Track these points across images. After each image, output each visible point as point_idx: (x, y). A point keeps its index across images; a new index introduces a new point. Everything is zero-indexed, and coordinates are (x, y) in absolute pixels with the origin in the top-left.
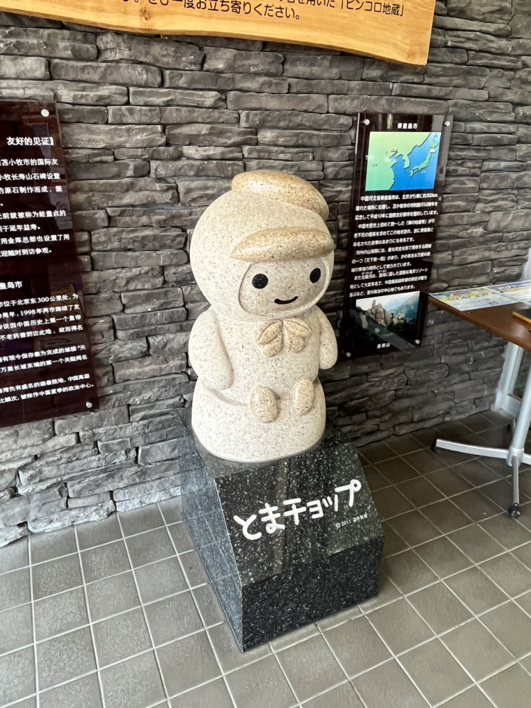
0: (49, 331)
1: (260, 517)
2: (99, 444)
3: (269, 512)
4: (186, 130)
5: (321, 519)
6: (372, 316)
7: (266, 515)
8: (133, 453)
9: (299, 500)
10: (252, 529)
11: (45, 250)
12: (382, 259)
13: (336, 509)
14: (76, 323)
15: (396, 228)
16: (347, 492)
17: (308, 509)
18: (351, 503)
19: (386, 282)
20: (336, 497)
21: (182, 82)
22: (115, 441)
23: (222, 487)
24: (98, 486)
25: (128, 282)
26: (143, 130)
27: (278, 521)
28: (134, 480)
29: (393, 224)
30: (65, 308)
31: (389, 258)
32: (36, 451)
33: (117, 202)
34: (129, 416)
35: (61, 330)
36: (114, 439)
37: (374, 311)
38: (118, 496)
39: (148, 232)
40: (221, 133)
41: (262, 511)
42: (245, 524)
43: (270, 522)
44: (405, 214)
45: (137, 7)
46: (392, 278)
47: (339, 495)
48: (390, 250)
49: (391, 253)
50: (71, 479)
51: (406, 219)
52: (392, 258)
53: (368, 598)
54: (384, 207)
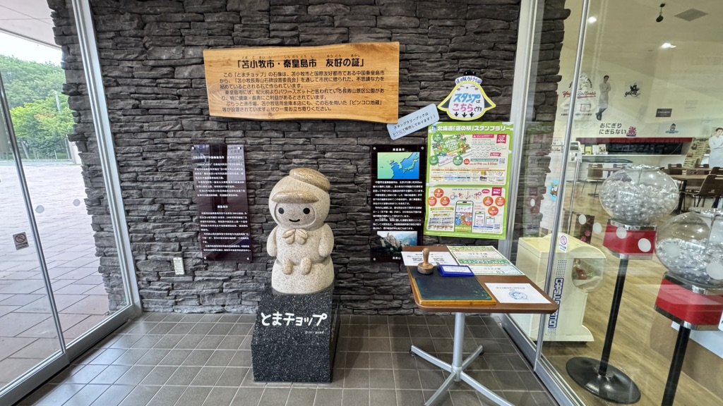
0: (235, 226)
1: (272, 316)
2: (254, 278)
3: (278, 315)
4: (293, 153)
5: (301, 327)
6: (387, 241)
7: (276, 316)
9: (293, 315)
10: (266, 321)
11: (236, 195)
12: (391, 212)
13: (309, 324)
14: (245, 224)
15: (398, 197)
16: (318, 318)
17: (296, 320)
18: (318, 324)
19: (395, 224)
20: (312, 319)
21: (291, 135)
24: (254, 297)
26: (275, 154)
27: (280, 321)
29: (395, 195)
30: (242, 218)
31: (395, 212)
32: (230, 274)
34: (267, 268)
35: (240, 226)
36: (260, 277)
37: (388, 238)
40: (308, 154)
41: (274, 314)
42: (265, 318)
43: (276, 320)
44: (402, 191)
45: (267, 112)
46: (398, 222)
47: (314, 318)
48: (395, 208)
49: (396, 210)
50: (243, 291)
51: (403, 193)
52: (397, 212)
53: (324, 381)
54: (389, 187)
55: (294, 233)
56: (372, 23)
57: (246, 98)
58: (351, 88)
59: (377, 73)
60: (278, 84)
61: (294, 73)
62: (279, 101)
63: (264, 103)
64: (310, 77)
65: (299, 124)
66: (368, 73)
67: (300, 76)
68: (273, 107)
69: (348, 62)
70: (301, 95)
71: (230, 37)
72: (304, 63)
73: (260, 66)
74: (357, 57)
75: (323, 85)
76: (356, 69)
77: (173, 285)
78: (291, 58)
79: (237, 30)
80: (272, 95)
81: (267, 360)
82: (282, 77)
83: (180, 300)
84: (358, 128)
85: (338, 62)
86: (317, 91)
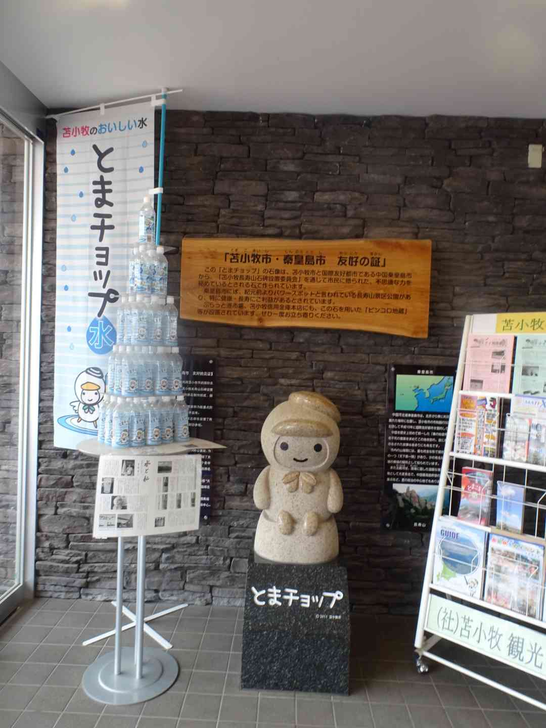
1: (267, 593)
2: (209, 548)
3: (275, 592)
4: (280, 371)
5: (309, 608)
6: (407, 498)
7: (272, 593)
8: (228, 561)
9: (296, 591)
10: (260, 598)
11: (200, 425)
12: (413, 457)
13: (320, 605)
14: (207, 466)
15: (422, 436)
16: (331, 598)
17: (300, 599)
18: (332, 606)
19: (418, 474)
20: (322, 598)
21: (280, 347)
22: (218, 549)
23: (251, 568)
24: (204, 579)
25: (239, 448)
26: (256, 371)
27: (278, 599)
28: (226, 583)
29: (419, 433)
31: (418, 457)
33: (240, 405)
34: (229, 534)
36: (217, 547)
37: (409, 495)
38: (216, 592)
39: (254, 422)
40: (301, 373)
41: (270, 590)
42: (257, 594)
43: (273, 598)
44: (429, 428)
45: (256, 318)
46: (422, 472)
47: (325, 597)
48: (419, 451)
49: (421, 454)
50: (189, 568)
51: (430, 431)
52: (421, 457)
53: (341, 692)
54: (411, 421)
55: (298, 476)
56: (395, 215)
57: (230, 298)
58: (368, 291)
59: (403, 275)
60: (274, 283)
61: (295, 272)
62: (273, 304)
63: (253, 306)
64: (316, 276)
65: (292, 333)
66: (391, 275)
67: (303, 275)
68: (264, 310)
69: (366, 261)
70: (303, 297)
71: (214, 224)
72: (310, 260)
73: (253, 261)
74: (378, 256)
75: (332, 288)
76: (376, 269)
77: (86, 555)
78: (294, 253)
79: (224, 216)
80: (265, 296)
81: (262, 655)
82: (280, 275)
83: (94, 579)
84: (372, 342)
85: (353, 261)
86: (324, 294)
